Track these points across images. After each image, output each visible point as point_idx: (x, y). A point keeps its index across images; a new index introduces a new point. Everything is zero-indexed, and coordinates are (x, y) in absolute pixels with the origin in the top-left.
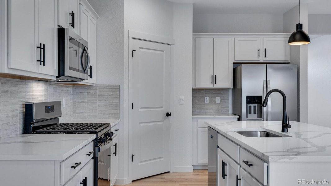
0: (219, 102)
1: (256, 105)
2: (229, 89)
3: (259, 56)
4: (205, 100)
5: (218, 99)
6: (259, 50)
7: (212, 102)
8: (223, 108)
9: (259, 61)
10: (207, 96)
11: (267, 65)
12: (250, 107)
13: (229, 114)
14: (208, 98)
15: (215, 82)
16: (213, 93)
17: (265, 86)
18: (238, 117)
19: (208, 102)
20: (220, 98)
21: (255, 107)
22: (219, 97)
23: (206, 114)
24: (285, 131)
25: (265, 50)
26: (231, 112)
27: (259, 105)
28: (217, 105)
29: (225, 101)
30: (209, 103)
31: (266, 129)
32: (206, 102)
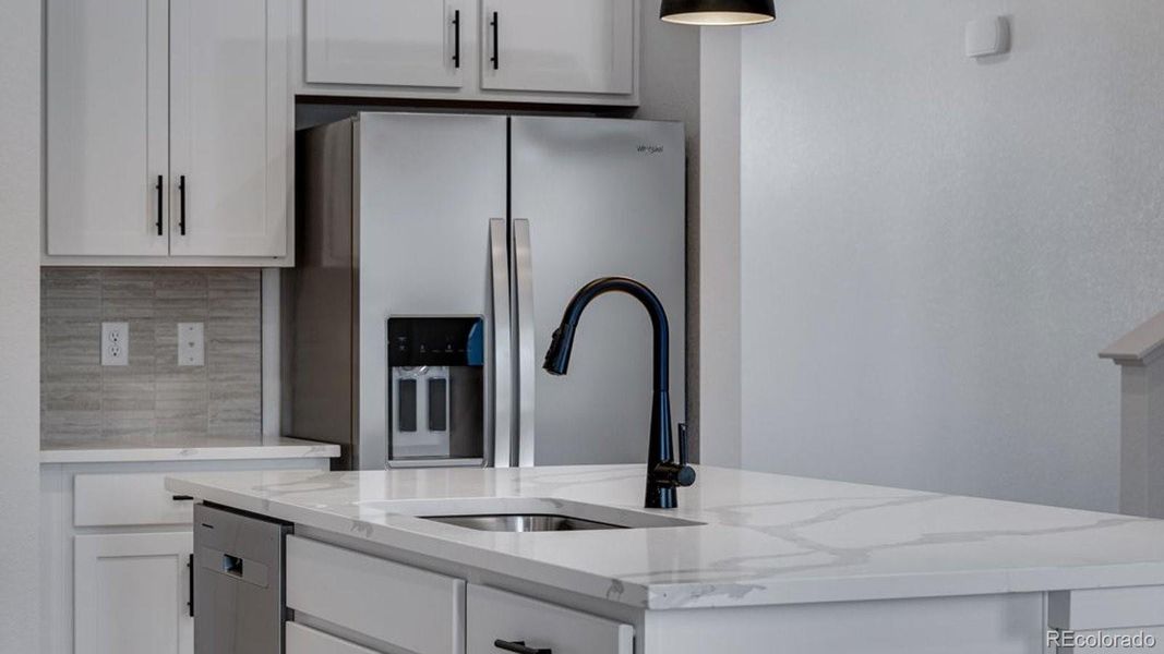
0: (199, 360)
1: (441, 372)
2: (261, 270)
3: (457, 58)
4: (106, 343)
5: (190, 340)
6: (457, 22)
7: (152, 357)
8: (225, 396)
9: (456, 89)
10: (115, 320)
11: (509, 121)
12: (408, 387)
13: (260, 439)
14: (123, 328)
15: (183, 225)
16: (160, 294)
17: (499, 250)
18: (334, 451)
19: (122, 360)
20: (206, 327)
21: (435, 386)
22: (199, 327)
23: (108, 437)
24: (663, 505)
25: (495, 24)
26: (272, 420)
27: (460, 372)
28: (183, 377)
29: (238, 350)
30: (130, 362)
31: (558, 503)
32: (107, 360)
